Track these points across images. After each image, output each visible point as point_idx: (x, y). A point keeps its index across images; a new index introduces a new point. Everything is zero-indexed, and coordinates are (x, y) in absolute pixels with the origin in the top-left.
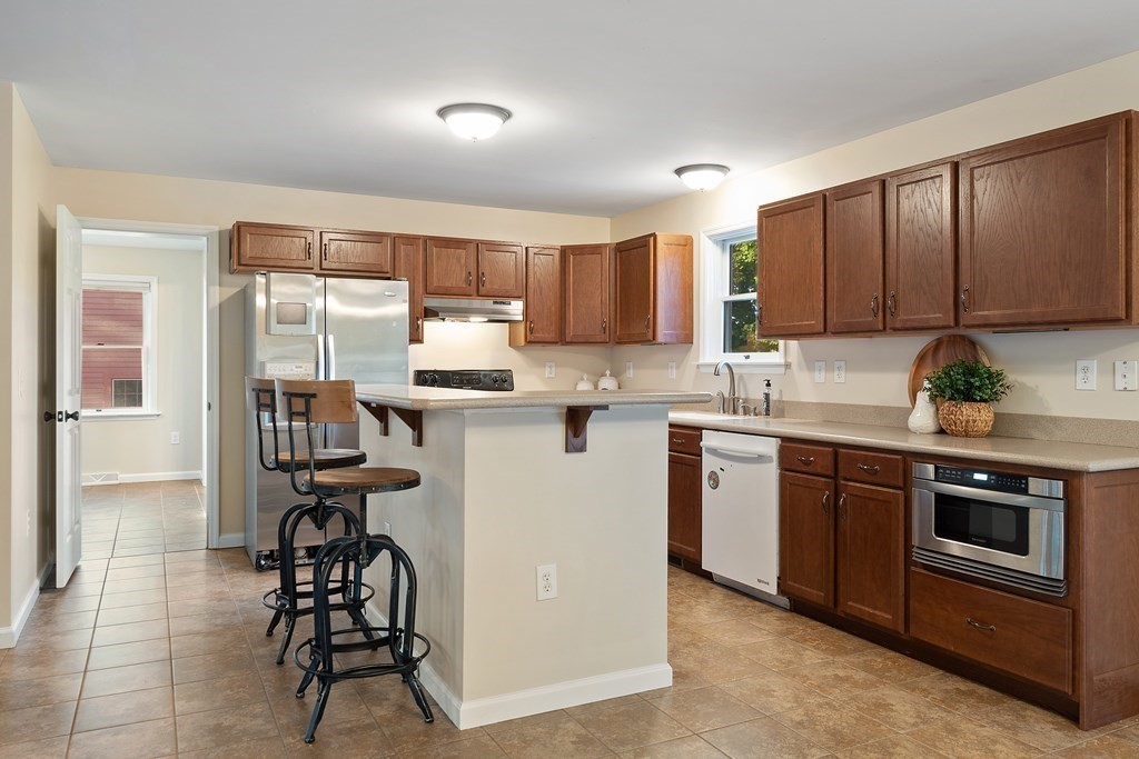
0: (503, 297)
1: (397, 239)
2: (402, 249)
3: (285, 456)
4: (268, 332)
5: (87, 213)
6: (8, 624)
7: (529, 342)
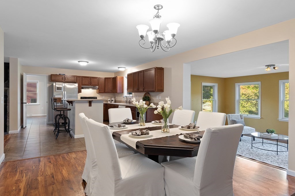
0: (95, 85)
1: (77, 77)
2: (78, 78)
3: (55, 108)
4: (55, 91)
5: (27, 73)
6: (17, 130)
7: (99, 93)
